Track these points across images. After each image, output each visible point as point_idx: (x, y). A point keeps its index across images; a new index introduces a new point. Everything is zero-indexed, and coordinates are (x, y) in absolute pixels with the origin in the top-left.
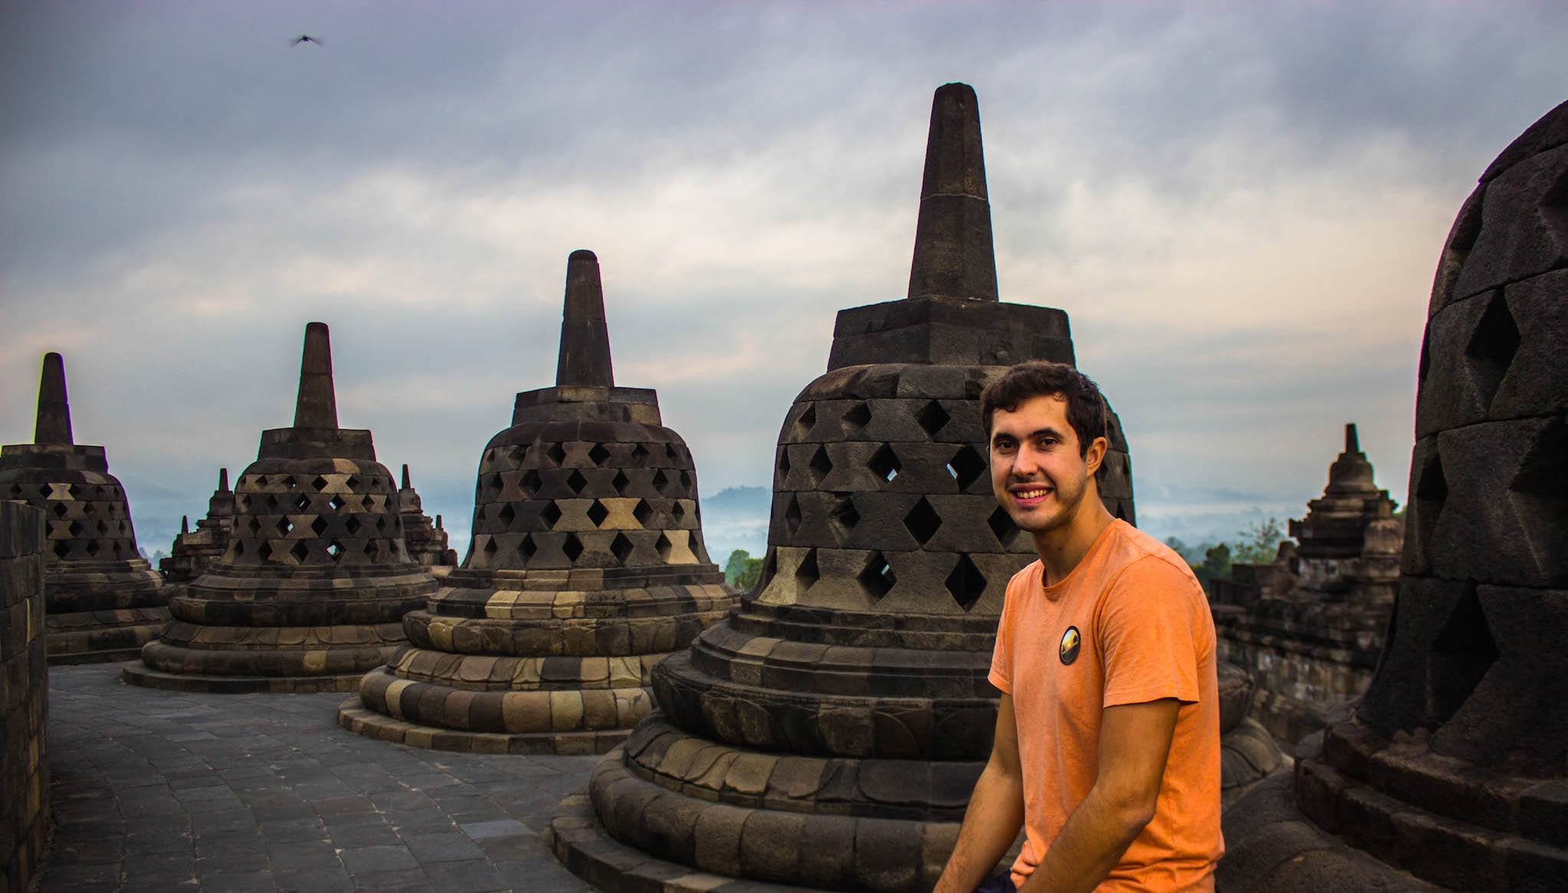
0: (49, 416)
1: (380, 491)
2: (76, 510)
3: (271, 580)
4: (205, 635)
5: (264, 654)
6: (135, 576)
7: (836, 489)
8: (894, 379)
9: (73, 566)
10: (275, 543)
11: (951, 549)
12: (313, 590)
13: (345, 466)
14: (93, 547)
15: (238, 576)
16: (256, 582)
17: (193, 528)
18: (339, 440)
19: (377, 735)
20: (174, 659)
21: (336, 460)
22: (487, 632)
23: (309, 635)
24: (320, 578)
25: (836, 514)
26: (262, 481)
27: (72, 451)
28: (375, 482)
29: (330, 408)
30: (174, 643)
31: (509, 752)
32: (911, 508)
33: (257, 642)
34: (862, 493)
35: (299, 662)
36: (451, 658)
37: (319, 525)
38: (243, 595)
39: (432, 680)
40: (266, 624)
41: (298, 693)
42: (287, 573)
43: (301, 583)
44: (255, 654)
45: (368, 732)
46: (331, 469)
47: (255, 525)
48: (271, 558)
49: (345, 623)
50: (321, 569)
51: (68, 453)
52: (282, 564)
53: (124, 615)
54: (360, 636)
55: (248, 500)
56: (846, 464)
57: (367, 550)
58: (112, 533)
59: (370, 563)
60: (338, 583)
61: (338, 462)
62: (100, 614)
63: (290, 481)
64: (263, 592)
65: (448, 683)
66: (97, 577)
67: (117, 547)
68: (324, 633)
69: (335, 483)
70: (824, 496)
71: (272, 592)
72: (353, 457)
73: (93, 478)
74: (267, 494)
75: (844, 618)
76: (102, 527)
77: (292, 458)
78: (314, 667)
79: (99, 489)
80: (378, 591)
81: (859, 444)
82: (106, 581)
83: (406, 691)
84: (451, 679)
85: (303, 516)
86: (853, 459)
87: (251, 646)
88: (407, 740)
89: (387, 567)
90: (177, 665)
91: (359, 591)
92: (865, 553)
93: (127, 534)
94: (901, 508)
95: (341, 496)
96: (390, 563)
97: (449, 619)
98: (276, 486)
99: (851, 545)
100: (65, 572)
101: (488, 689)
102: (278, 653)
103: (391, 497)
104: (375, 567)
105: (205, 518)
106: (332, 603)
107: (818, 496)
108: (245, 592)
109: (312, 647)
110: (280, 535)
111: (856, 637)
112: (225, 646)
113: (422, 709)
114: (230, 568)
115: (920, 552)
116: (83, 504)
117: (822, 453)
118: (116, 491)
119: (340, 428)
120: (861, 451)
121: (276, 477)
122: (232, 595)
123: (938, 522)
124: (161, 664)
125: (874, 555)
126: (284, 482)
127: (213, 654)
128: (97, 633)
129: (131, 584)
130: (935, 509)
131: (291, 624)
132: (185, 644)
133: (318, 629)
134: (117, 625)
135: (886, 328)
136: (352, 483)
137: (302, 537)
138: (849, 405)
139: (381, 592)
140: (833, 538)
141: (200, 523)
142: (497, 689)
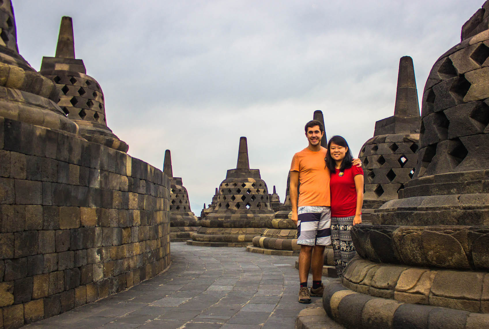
0: (166, 169)
1: (262, 188)
2: (174, 197)
3: (229, 214)
4: (210, 230)
5: (227, 236)
6: (190, 217)
7: (370, 168)
8: (385, 138)
9: (173, 213)
10: (230, 203)
11: (398, 183)
12: (241, 217)
13: (251, 180)
14: (178, 208)
15: (220, 213)
16: (225, 215)
17: (207, 207)
18: (250, 172)
19: (256, 252)
20: (201, 237)
21: (249, 179)
22: (288, 222)
23: (240, 230)
24: (243, 214)
25: (370, 175)
26: (227, 185)
27: (173, 179)
28: (260, 185)
29: (247, 162)
30: (201, 233)
31: (293, 256)
32: (388, 172)
33: (224, 232)
34: (376, 169)
35: (237, 238)
36: (277, 230)
37: (243, 198)
38: (221, 219)
39: (272, 236)
40: (227, 227)
41: (236, 247)
42: (233, 212)
43: (238, 215)
44: (224, 236)
45: (254, 251)
46: (247, 181)
47: (225, 198)
48: (229, 208)
49: (250, 227)
50: (244, 211)
51: (171, 179)
52: (232, 209)
53: (187, 228)
54: (255, 231)
55: (223, 191)
56: (372, 161)
57: (258, 206)
58: (184, 203)
59: (258, 210)
60: (249, 215)
61: (250, 179)
62: (180, 228)
63: (235, 185)
64: (226, 218)
65: (277, 237)
66: (179, 217)
67: (185, 208)
68: (244, 230)
69: (248, 185)
70: (366, 170)
71: (229, 217)
72: (254, 178)
73: (178, 187)
74: (228, 189)
75: (370, 201)
76: (181, 202)
77: (236, 178)
78: (241, 240)
79: (180, 190)
80: (261, 218)
81: (375, 156)
82: (181, 218)
83: (265, 239)
84: (277, 236)
85: (239, 195)
86: (373, 159)
87: (223, 233)
88: (264, 253)
89: (264, 211)
90: (202, 239)
91: (255, 218)
92: (376, 185)
93: (188, 204)
94: (386, 172)
95: (250, 189)
96: (265, 210)
97: (278, 219)
98: (231, 186)
99: (373, 183)
100: (171, 215)
101: (288, 238)
102: (231, 236)
103: (265, 190)
104: (260, 211)
105: (211, 204)
106: (247, 221)
107: (365, 171)
108: (222, 217)
109: (240, 234)
110: (232, 201)
111: (372, 206)
112: (216, 233)
113: (269, 244)
114: (218, 211)
115: (390, 184)
116: (175, 195)
117: (366, 159)
118: (185, 191)
119: (250, 168)
120: (376, 157)
121: (231, 183)
122: (218, 219)
123: (395, 175)
124: (197, 239)
125: (379, 185)
126: (233, 185)
127: (212, 236)
128: (179, 233)
129: (189, 219)
130: (394, 172)
131: (235, 227)
132: (204, 233)
133: (242, 229)
134: (184, 231)
135: (386, 125)
136: (253, 185)
137: (238, 202)
138: (373, 146)
139: (262, 218)
140: (368, 182)
141: (209, 206)
142: (290, 238)
